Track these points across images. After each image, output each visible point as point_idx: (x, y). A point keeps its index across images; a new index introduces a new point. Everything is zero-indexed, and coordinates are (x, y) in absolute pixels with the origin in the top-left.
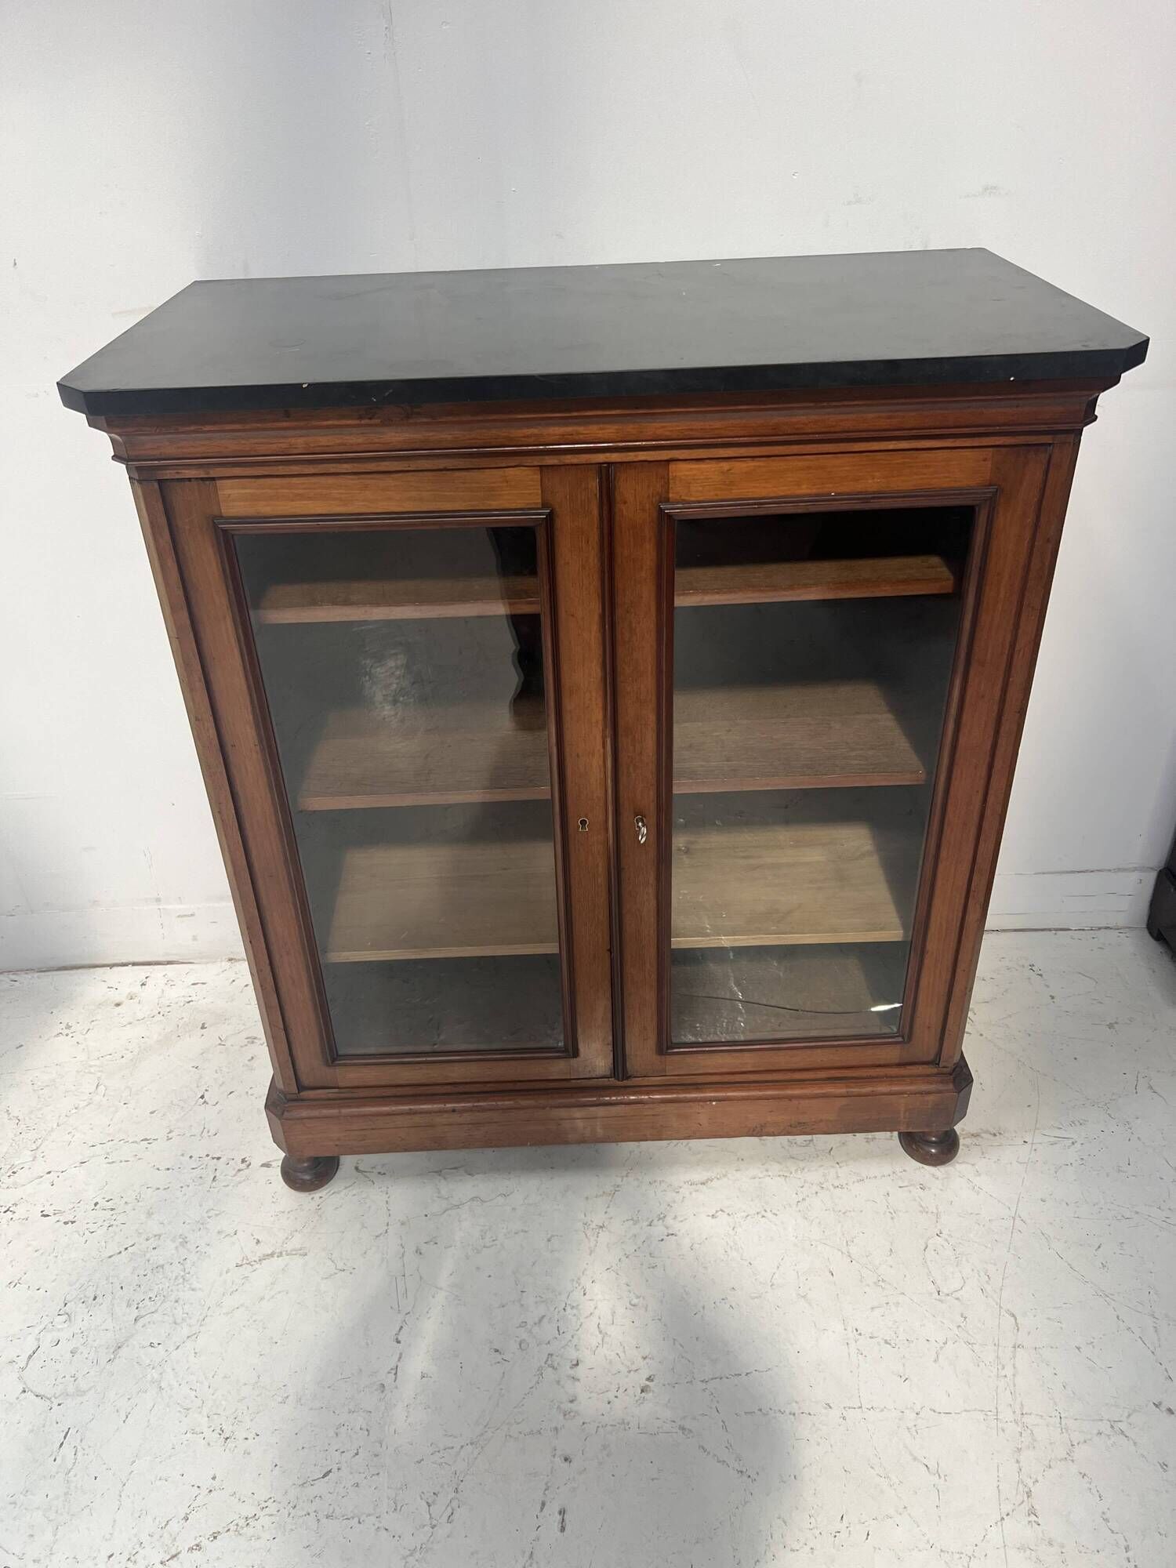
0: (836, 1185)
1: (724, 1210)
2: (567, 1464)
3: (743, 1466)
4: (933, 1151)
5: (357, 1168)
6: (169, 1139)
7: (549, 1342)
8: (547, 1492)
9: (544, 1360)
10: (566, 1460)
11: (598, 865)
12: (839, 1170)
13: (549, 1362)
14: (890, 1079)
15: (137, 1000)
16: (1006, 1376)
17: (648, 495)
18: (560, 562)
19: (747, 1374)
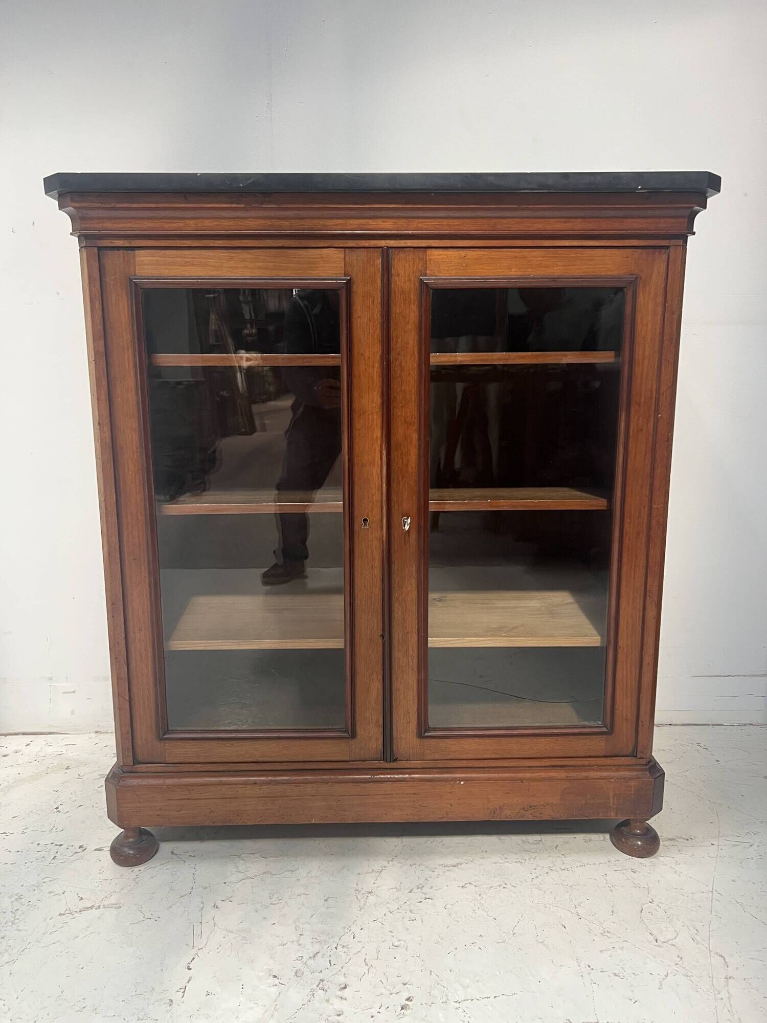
0: (563, 868)
1: (472, 883)
4: (639, 843)
5: (172, 853)
6: (23, 833)
7: (321, 972)
9: (317, 984)
11: (375, 559)
12: (564, 859)
13: (321, 986)
14: (600, 768)
15: (21, 753)
16: (722, 999)
17: (414, 271)
18: (355, 316)
19: (495, 997)
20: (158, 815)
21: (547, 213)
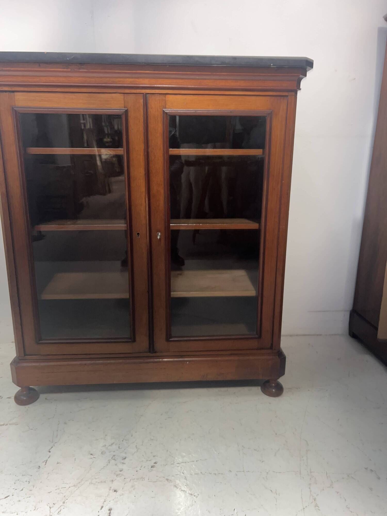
0: (236, 402)
1: (192, 410)
2: (115, 492)
3: (192, 492)
4: (274, 390)
5: (46, 399)
7: (114, 452)
8: (104, 503)
10: (115, 491)
11: (144, 254)
12: (238, 398)
13: (113, 458)
14: (254, 355)
16: (304, 460)
17: (160, 106)
18: (130, 129)
19: (197, 461)
20: (38, 380)
21: (226, 77)
